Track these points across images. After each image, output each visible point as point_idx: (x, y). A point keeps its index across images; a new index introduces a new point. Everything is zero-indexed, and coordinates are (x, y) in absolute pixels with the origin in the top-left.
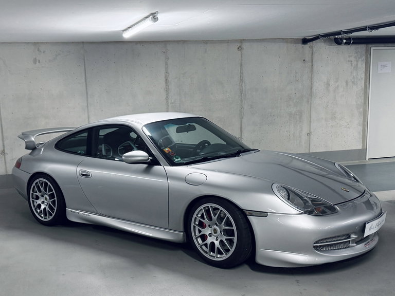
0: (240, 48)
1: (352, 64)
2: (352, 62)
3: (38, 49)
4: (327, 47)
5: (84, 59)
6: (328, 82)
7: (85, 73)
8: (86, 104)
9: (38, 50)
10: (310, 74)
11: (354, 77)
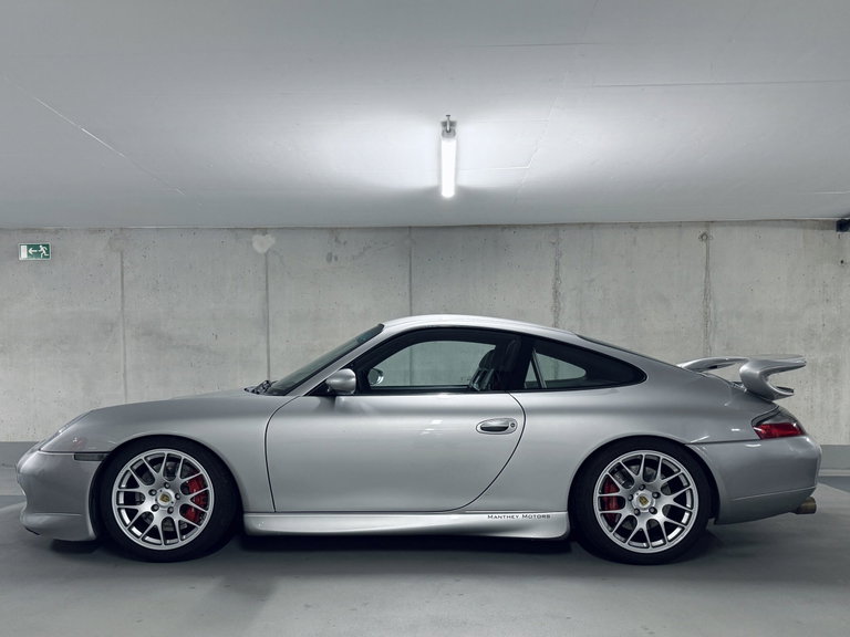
0: (704, 237)
3: (336, 238)
5: (410, 255)
7: (411, 278)
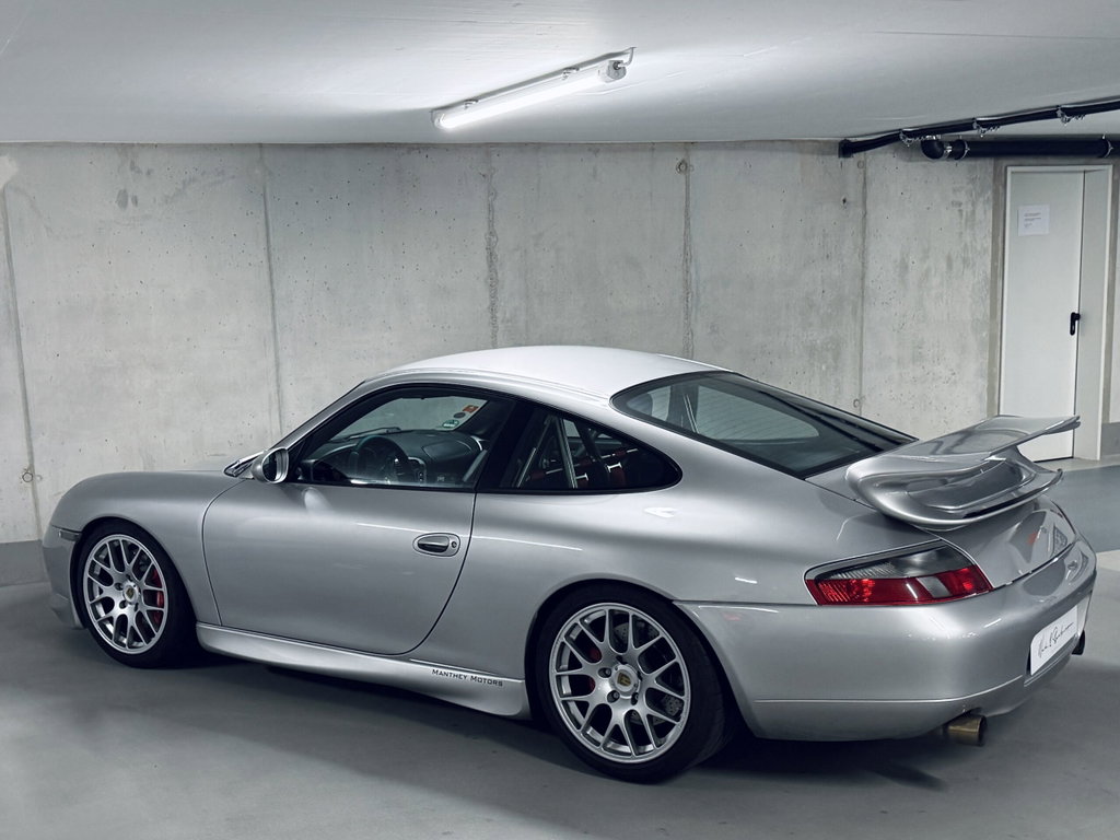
0: (683, 167)
1: (960, 211)
2: (960, 204)
3: (133, 163)
4: (901, 164)
5: (264, 195)
6: (903, 259)
7: (268, 235)
8: (270, 327)
9: (133, 167)
10: (860, 240)
11: (966, 245)
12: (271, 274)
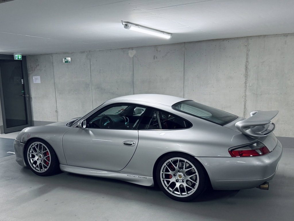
3: (157, 49)
5: (184, 54)
7: (184, 64)
12: (184, 73)
